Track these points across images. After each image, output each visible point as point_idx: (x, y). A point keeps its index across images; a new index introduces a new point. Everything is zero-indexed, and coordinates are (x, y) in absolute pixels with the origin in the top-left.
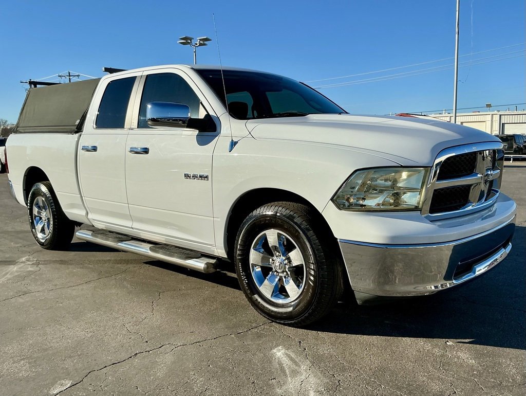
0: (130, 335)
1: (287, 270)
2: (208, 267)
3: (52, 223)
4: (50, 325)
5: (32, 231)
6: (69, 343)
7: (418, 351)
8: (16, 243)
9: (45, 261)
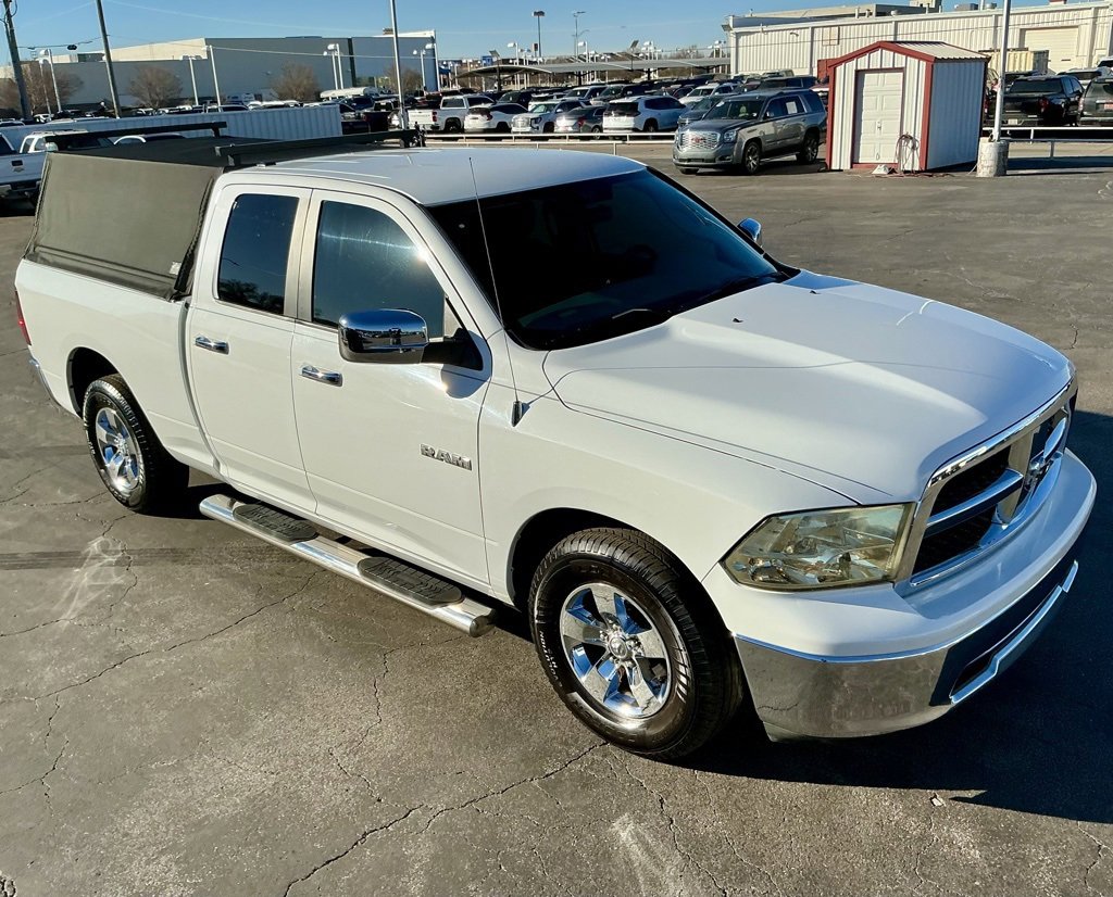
0: (346, 781)
1: (634, 658)
2: (478, 626)
3: (142, 466)
4: (192, 755)
5: (100, 473)
6: (236, 805)
7: (879, 824)
8: (68, 491)
9: (140, 552)
